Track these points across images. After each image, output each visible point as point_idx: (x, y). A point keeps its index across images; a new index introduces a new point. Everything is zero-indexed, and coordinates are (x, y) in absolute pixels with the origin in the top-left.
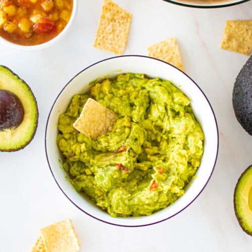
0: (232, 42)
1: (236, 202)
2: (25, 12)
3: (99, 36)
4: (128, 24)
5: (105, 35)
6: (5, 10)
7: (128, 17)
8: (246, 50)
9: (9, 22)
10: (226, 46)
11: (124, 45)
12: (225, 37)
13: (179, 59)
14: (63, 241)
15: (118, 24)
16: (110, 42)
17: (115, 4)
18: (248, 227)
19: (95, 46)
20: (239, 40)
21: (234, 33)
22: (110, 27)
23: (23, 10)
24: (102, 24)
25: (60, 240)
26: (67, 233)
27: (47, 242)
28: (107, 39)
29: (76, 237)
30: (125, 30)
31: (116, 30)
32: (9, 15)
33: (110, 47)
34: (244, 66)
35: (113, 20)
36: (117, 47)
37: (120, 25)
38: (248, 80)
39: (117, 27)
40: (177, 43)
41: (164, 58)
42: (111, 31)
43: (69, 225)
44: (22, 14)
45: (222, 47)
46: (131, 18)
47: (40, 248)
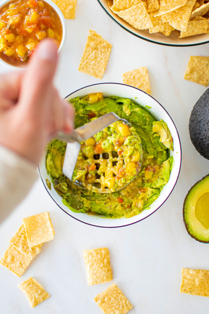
0: (194, 74)
1: (185, 210)
2: (22, 39)
3: (84, 61)
4: (108, 53)
5: (88, 60)
6: (5, 37)
7: (109, 47)
8: (205, 82)
9: (8, 47)
10: (189, 77)
11: (103, 70)
12: (188, 70)
13: (148, 86)
14: (41, 230)
15: (100, 53)
16: (92, 67)
17: (99, 35)
18: (193, 232)
19: (79, 70)
20: (200, 73)
21: (196, 67)
22: (92, 55)
23: (20, 38)
24: (86, 52)
25: (38, 229)
26: (45, 223)
27: (28, 229)
28: (90, 64)
29: (52, 227)
30: (105, 58)
31: (98, 58)
32: (9, 41)
33: (92, 71)
34: (201, 97)
35: (96, 49)
36: (97, 72)
37: (101, 53)
38: (203, 110)
39: (98, 55)
40: (148, 72)
41: (136, 84)
42: (93, 58)
43: (47, 217)
44: (19, 42)
45: (185, 78)
46: (111, 48)
47: (22, 234)
